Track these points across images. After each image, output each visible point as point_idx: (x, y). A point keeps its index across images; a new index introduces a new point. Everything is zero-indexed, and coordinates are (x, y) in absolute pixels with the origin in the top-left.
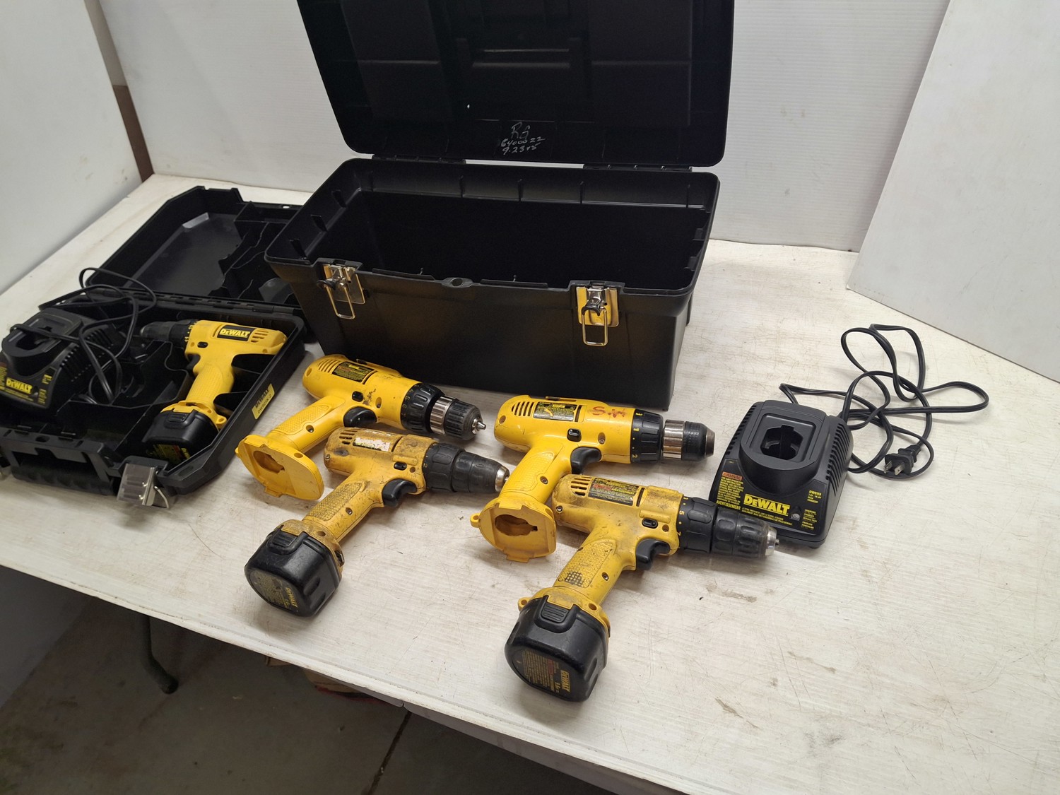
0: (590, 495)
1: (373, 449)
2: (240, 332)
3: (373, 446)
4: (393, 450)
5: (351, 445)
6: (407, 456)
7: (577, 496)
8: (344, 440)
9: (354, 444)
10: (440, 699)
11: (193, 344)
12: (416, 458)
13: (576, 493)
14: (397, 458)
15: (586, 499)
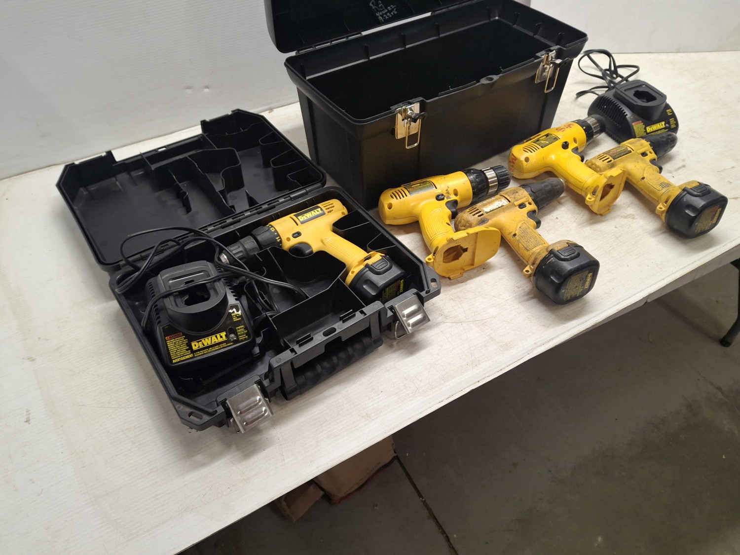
0: (614, 159)
1: (499, 207)
2: (312, 212)
3: (498, 207)
4: (509, 202)
5: (485, 214)
6: (521, 199)
7: (609, 163)
8: (478, 215)
9: (487, 213)
10: (673, 273)
11: (288, 239)
12: (525, 197)
13: (608, 162)
14: (517, 203)
15: (614, 162)
